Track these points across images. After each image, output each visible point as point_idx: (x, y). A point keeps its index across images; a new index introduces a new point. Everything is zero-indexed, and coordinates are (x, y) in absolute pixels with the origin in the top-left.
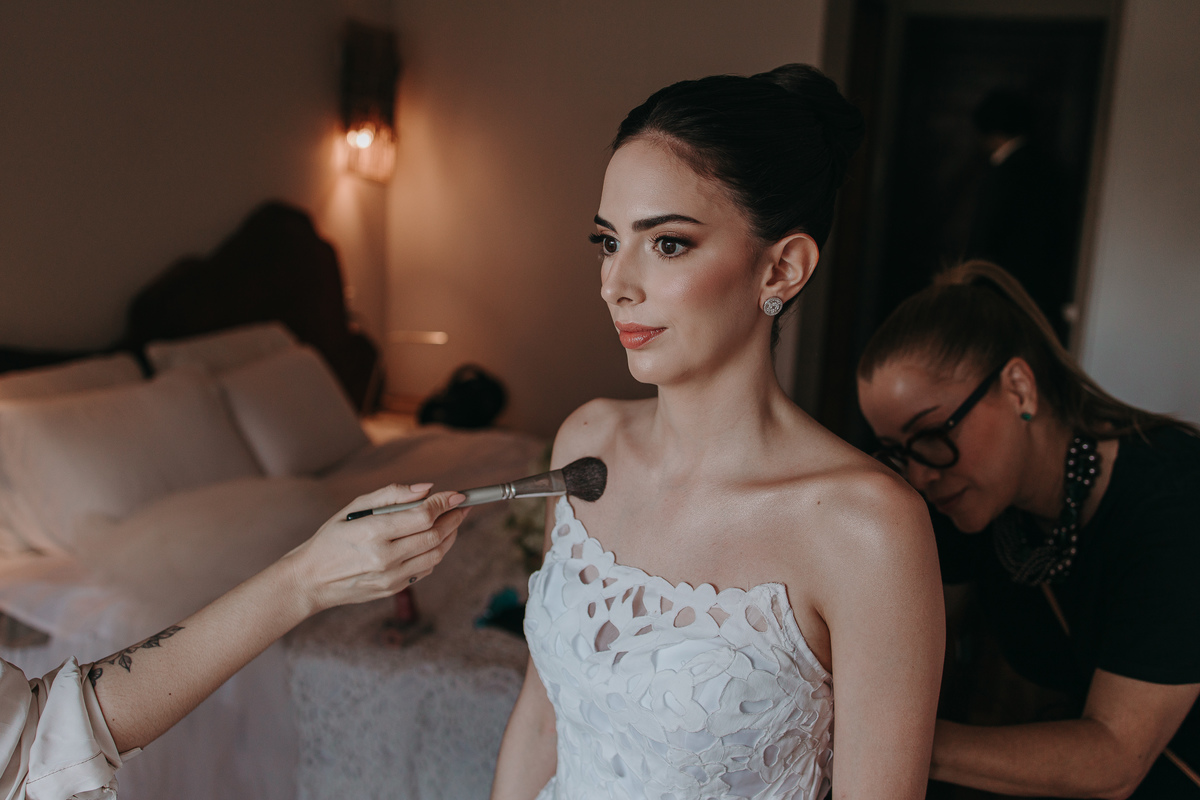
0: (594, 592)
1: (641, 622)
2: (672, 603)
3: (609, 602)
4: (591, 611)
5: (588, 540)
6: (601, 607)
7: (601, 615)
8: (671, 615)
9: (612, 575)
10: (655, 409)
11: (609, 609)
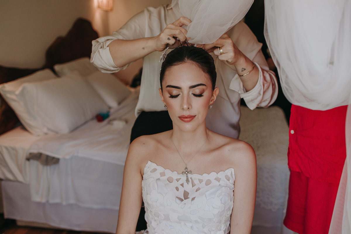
0: (175, 184)
1: (196, 188)
2: (203, 180)
3: (182, 185)
4: (177, 189)
5: (165, 170)
6: (180, 187)
7: (181, 190)
8: (204, 183)
9: (179, 177)
10: (172, 134)
11: (183, 187)
